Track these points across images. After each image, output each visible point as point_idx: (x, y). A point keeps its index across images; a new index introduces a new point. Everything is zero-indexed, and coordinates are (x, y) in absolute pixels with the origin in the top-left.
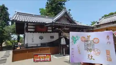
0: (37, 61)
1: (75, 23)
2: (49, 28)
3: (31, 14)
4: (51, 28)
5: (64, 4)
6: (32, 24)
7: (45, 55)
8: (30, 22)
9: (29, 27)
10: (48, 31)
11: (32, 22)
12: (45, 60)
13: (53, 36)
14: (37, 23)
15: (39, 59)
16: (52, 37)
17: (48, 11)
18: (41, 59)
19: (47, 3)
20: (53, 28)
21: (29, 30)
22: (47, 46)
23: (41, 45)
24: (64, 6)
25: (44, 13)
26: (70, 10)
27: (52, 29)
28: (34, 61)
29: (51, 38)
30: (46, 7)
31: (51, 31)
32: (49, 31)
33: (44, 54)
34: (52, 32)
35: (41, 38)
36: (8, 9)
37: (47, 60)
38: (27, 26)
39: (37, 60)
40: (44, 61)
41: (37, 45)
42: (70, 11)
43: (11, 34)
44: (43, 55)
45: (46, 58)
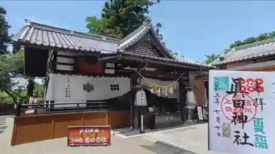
0: (77, 145)
1: (170, 57)
2: (108, 65)
3: (66, 30)
4: (112, 65)
5: (146, 10)
6: (68, 54)
7: (97, 131)
8: (62, 49)
9: (59, 60)
10: (105, 72)
11: (68, 50)
12: (95, 143)
13: (118, 86)
14: (79, 51)
15: (80, 140)
16: (115, 87)
17: (107, 24)
18: (87, 140)
19: (107, 5)
20: (119, 65)
21: (59, 67)
22: (103, 108)
23: (87, 104)
24: (145, 15)
25: (96, 29)
26: (159, 25)
27: (116, 68)
28: (69, 143)
29: (112, 89)
30: (103, 16)
31: (112, 72)
32: (107, 71)
33: (94, 128)
34: (116, 75)
35: (88, 88)
36: (5, 13)
38: (55, 59)
39: (76, 140)
41: (78, 104)
42: (159, 28)
43: (10, 74)
44: (92, 130)
45: (98, 138)
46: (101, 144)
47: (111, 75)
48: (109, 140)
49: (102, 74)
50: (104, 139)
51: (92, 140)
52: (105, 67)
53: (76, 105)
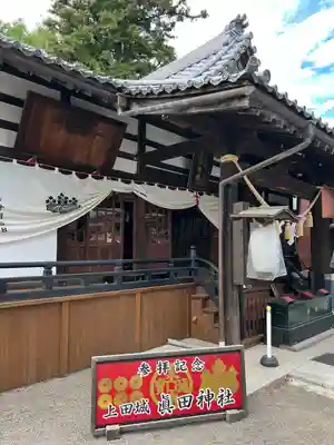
0: (130, 423)
4: (132, 147)
7: (198, 366)
10: (115, 168)
15: (139, 405)
20: (149, 149)
27: (141, 157)
28: (98, 424)
33: (188, 358)
34: (140, 178)
37: (215, 408)
40: (192, 415)
45: (203, 392)
46: (214, 413)
47: (126, 178)
48: (240, 400)
49: (107, 171)
50: (224, 396)
51: (183, 402)
52: (114, 152)
53: (39, 272)
